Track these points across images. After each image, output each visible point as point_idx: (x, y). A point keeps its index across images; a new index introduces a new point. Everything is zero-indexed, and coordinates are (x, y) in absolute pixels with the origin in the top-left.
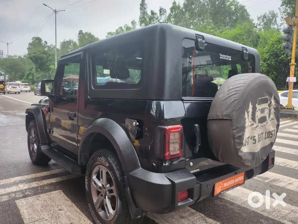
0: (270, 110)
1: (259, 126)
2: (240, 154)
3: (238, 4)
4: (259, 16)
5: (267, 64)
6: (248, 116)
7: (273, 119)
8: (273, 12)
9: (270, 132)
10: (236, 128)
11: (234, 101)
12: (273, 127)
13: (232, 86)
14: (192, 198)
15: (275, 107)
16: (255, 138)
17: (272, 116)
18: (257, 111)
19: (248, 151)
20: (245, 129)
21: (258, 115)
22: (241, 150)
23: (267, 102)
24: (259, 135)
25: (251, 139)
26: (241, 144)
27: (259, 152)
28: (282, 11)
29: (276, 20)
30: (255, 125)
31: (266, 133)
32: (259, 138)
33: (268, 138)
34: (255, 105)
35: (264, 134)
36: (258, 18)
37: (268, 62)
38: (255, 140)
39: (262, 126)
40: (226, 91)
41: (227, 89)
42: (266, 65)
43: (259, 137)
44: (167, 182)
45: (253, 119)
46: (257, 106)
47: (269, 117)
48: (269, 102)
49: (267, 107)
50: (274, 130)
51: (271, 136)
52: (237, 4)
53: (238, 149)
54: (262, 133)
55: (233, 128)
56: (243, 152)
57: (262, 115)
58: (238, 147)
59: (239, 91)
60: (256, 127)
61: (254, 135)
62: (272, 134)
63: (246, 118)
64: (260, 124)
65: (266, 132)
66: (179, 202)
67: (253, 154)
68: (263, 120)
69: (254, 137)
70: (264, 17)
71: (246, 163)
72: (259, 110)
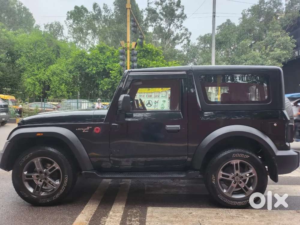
3: (22, 4)
4: (46, 24)
5: (73, 75)
8: (59, 23)
28: (68, 25)
29: (62, 32)
36: (45, 26)
37: (74, 74)
42: (72, 77)
52: (20, 4)
70: (51, 26)
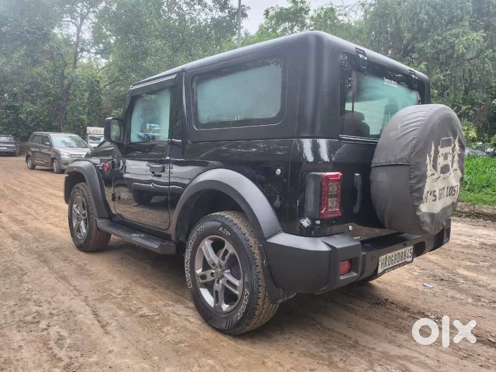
0: (453, 157)
1: (441, 177)
2: (418, 213)
6: (430, 160)
7: (456, 170)
9: (452, 187)
10: (415, 177)
11: (413, 140)
12: (456, 182)
13: (407, 121)
14: (356, 272)
15: (459, 153)
16: (435, 193)
17: (456, 165)
18: (440, 156)
19: (427, 212)
20: (426, 179)
21: (441, 162)
22: (419, 207)
23: (451, 145)
24: (440, 190)
25: (431, 195)
26: (420, 199)
27: (439, 213)
30: (436, 176)
31: (447, 189)
32: (440, 194)
33: (450, 195)
34: (438, 148)
35: (446, 189)
38: (435, 196)
39: (444, 178)
40: (399, 127)
41: (402, 125)
43: (440, 192)
44: (325, 248)
45: (435, 167)
46: (439, 148)
47: (452, 166)
48: (453, 144)
49: (451, 152)
50: (457, 186)
51: (453, 193)
53: (416, 206)
54: (444, 188)
55: (412, 177)
56: (421, 211)
57: (445, 163)
58: (416, 204)
59: (419, 126)
60: (438, 178)
61: (434, 189)
62: (455, 191)
63: (427, 164)
64: (442, 175)
65: (448, 187)
66: (341, 275)
67: (432, 215)
68: (445, 169)
69: (435, 191)
71: (424, 227)
72: (442, 154)
